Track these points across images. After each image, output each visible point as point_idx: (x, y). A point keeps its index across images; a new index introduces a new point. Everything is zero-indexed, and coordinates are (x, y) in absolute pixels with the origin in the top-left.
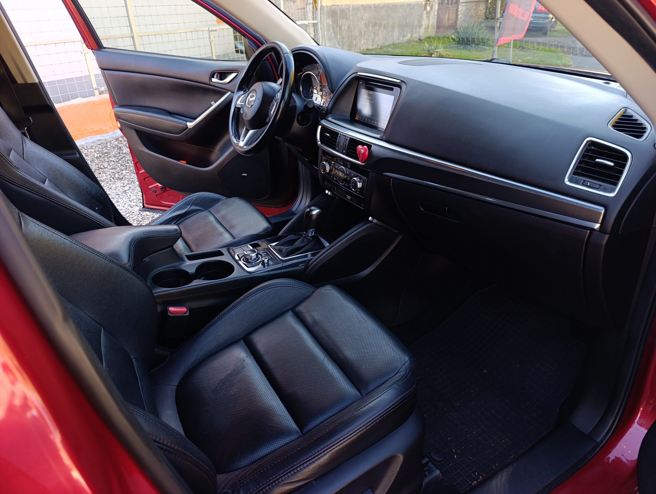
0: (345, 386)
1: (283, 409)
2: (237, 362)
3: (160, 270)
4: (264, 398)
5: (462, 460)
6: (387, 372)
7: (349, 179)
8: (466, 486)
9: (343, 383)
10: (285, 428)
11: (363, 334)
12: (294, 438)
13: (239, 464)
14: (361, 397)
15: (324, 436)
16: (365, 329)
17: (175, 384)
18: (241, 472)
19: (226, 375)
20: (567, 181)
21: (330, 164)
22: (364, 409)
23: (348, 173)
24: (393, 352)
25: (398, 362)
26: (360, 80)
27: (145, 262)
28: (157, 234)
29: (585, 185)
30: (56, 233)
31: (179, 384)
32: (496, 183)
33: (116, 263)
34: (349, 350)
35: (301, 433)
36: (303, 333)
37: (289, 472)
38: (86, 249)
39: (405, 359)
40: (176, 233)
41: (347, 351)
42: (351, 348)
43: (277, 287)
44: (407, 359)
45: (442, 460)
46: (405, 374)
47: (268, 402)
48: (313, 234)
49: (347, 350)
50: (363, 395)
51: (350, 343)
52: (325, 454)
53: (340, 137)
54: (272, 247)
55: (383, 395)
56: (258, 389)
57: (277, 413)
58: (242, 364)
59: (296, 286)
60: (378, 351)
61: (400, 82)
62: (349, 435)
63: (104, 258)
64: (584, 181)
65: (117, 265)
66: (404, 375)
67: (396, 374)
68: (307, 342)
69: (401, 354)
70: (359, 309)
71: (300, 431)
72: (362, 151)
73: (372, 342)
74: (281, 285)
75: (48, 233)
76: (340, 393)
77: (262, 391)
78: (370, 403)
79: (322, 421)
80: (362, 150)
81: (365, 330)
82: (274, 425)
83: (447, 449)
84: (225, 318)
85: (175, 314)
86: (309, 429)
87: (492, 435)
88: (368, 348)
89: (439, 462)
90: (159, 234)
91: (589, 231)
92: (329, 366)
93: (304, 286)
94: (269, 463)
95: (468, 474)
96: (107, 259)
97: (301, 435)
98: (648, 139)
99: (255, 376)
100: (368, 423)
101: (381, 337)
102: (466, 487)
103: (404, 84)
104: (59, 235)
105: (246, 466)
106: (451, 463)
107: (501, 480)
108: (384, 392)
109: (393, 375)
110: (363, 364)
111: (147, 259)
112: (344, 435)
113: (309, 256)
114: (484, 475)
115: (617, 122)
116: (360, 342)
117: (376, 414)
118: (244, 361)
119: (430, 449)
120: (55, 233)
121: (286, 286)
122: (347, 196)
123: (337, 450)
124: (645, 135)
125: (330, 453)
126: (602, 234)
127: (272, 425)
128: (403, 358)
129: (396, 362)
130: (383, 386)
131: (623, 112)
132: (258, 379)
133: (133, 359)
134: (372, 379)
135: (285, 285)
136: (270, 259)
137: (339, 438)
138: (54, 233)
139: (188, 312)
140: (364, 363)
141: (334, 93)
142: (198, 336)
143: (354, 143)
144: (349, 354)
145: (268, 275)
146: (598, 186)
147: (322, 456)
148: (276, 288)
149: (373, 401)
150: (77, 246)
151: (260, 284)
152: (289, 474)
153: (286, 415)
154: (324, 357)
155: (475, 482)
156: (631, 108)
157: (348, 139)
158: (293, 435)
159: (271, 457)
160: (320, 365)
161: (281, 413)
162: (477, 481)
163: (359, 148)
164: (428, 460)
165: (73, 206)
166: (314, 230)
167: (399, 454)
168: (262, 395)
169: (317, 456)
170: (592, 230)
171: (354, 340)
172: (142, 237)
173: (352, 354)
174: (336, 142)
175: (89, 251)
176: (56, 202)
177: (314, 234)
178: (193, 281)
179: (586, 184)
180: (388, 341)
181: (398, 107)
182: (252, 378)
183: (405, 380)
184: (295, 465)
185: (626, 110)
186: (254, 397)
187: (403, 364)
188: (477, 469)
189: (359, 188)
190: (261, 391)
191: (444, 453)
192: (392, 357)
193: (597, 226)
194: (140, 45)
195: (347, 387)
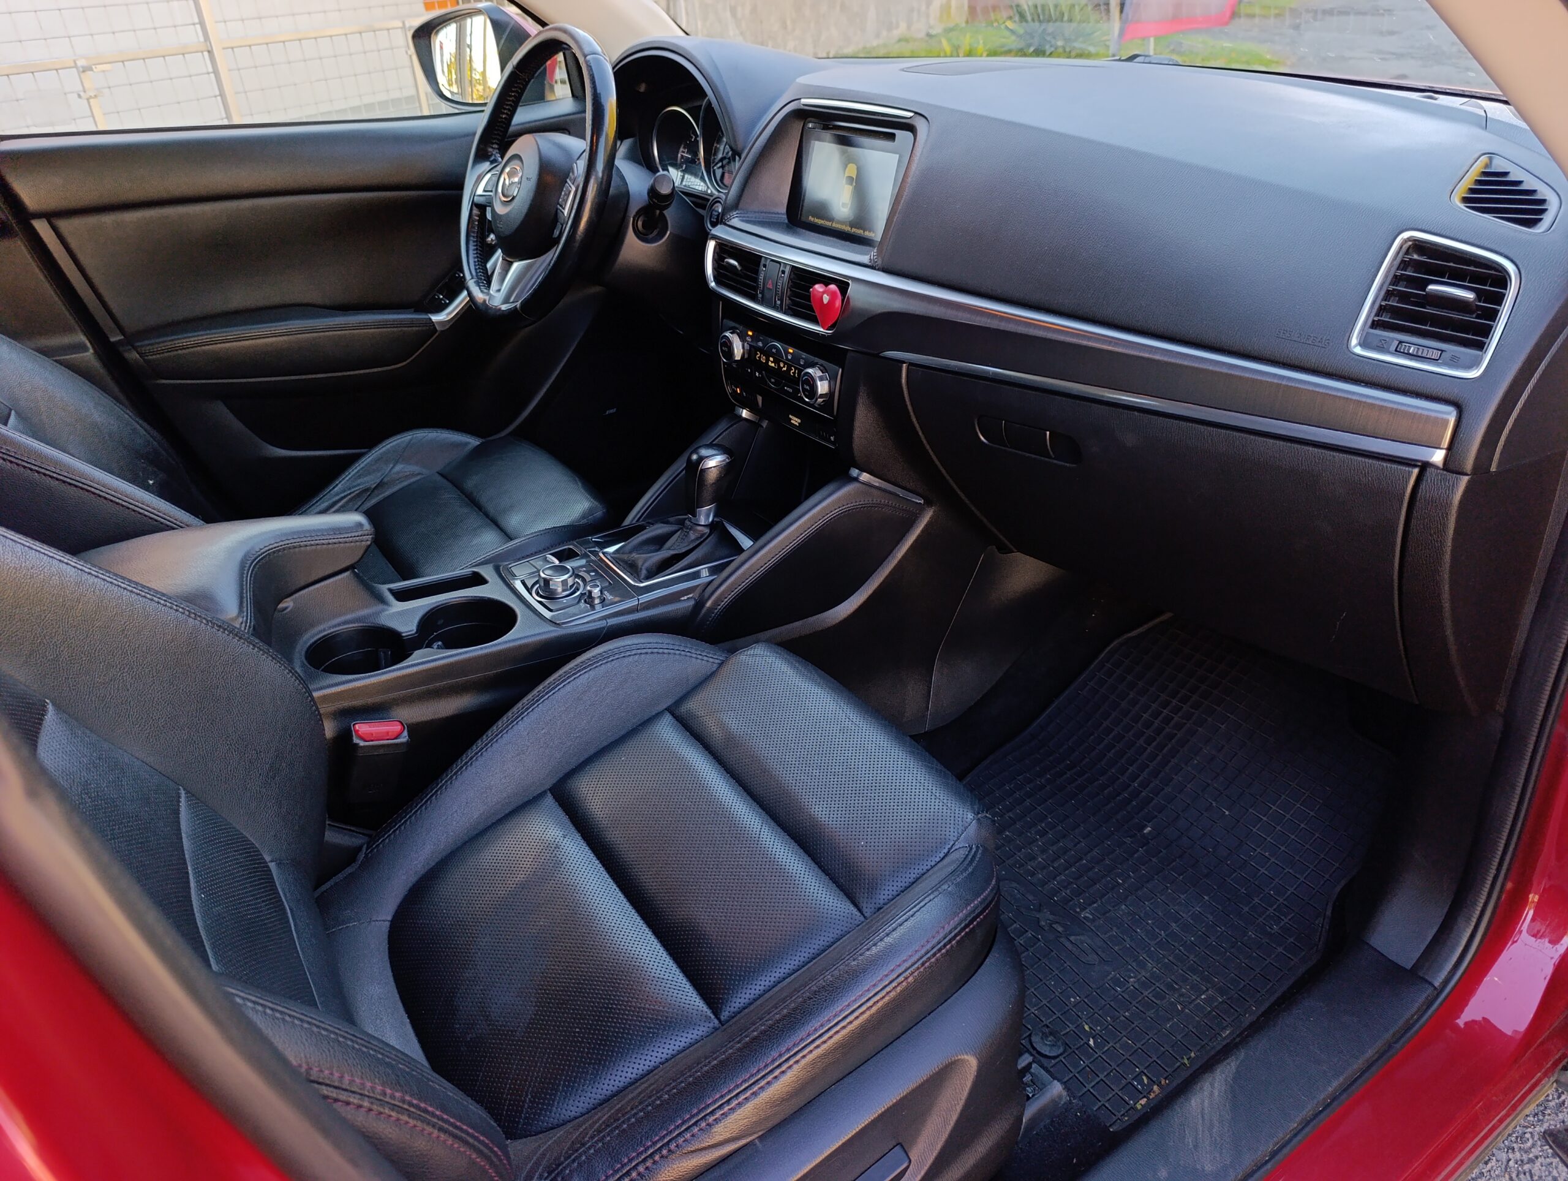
0: (819, 895)
1: (666, 963)
2: (539, 851)
3: (324, 630)
4: (616, 938)
5: (1108, 1049)
6: (922, 852)
7: (794, 373)
8: (1122, 1113)
9: (812, 887)
10: (675, 1011)
11: (853, 760)
12: (700, 1033)
13: (564, 1110)
14: (862, 918)
15: (778, 1027)
16: (858, 748)
17: (383, 918)
18: (571, 1130)
19: (515, 885)
20: (1355, 346)
21: (742, 338)
22: (874, 950)
23: (790, 357)
24: (933, 800)
25: (948, 825)
26: (810, 119)
27: (285, 612)
28: (309, 539)
29: (1403, 353)
30: (34, 547)
31: (394, 917)
32: (1173, 360)
33: (204, 618)
34: (822, 802)
35: (716, 1021)
36: (704, 768)
37: (695, 1124)
38: (123, 585)
39: (965, 816)
40: (360, 533)
41: (817, 806)
42: (826, 799)
43: (630, 655)
44: (970, 816)
45: (1061, 1054)
46: (967, 855)
47: (626, 947)
48: (711, 519)
49: (818, 802)
50: (866, 915)
51: (824, 786)
52: (783, 1072)
53: (765, 266)
54: (609, 557)
55: (919, 913)
56: (600, 915)
57: (653, 974)
58: (554, 855)
59: (678, 652)
60: (896, 801)
61: (911, 117)
62: (840, 1018)
63: (171, 608)
64: (1401, 342)
65: (208, 625)
66: (965, 858)
67: (946, 855)
68: (716, 788)
69: (953, 805)
70: (839, 700)
71: (713, 1017)
72: (826, 299)
73: (878, 778)
74: (639, 651)
75: (13, 548)
76: (808, 913)
77: (610, 921)
78: (888, 935)
79: (767, 987)
80: (825, 295)
81: (858, 751)
82: (647, 1006)
83: (1070, 1025)
84: (502, 742)
85: (372, 741)
86: (735, 1010)
87: (1177, 984)
88: (869, 794)
89: (1054, 1058)
90: (316, 538)
91: (1416, 471)
92: (775, 846)
93: (696, 650)
94: (640, 1103)
95: (1124, 1082)
96: (180, 610)
97: (716, 1025)
98: (1556, 228)
99: (589, 883)
100: (886, 986)
101: (899, 766)
102: (1123, 1115)
103: (923, 120)
104: (44, 554)
105: (582, 1115)
106: (1083, 1058)
107: (1212, 1094)
108: (922, 904)
109: (938, 859)
110: (861, 837)
111: (288, 604)
112: (829, 1020)
113: (705, 573)
114: (1163, 1082)
115: (1472, 191)
116: (848, 782)
117: (904, 961)
118: (557, 847)
119: (1029, 1029)
120: (32, 548)
121: (652, 653)
122: (790, 416)
123: (814, 1060)
124: (1547, 218)
125: (796, 1067)
126: (1449, 476)
127: (642, 1005)
128: (961, 816)
129: (944, 825)
130: (918, 888)
131: (1483, 164)
132: (598, 892)
133: (270, 864)
134: (887, 873)
135: (650, 651)
136: (606, 587)
137: (816, 1030)
138: (28, 547)
139: (405, 733)
140: (862, 833)
141: (743, 156)
142: (437, 791)
143: (804, 278)
144: (824, 812)
145: (604, 628)
146: (1436, 354)
147: (776, 1077)
148: (626, 659)
149: (894, 930)
150: (96, 580)
151: (585, 651)
152: (695, 1130)
153: (676, 977)
154: (760, 824)
155: (1143, 1101)
156: (1503, 155)
157: (788, 270)
158: (697, 1028)
159: (647, 1088)
160: (752, 845)
161: (662, 973)
162: (1148, 1099)
163: (818, 291)
164: (1030, 1059)
165: (82, 475)
166: (713, 510)
167: (967, 1055)
168: (610, 931)
169: (763, 1077)
170: (1425, 466)
171: (832, 777)
172: (271, 547)
173: (832, 812)
174: (756, 280)
175: (131, 591)
176: (37, 468)
177: (714, 516)
178: (411, 654)
179: (1404, 350)
180: (919, 775)
181: (909, 180)
182: (582, 889)
183: (970, 870)
184: (708, 1106)
185: (1491, 159)
186: (589, 938)
187: (960, 831)
188: (1145, 1069)
189: (822, 396)
190: (606, 920)
191: (1064, 1035)
192: (932, 814)
193: (1438, 457)
194: (230, 70)
195: (824, 896)
